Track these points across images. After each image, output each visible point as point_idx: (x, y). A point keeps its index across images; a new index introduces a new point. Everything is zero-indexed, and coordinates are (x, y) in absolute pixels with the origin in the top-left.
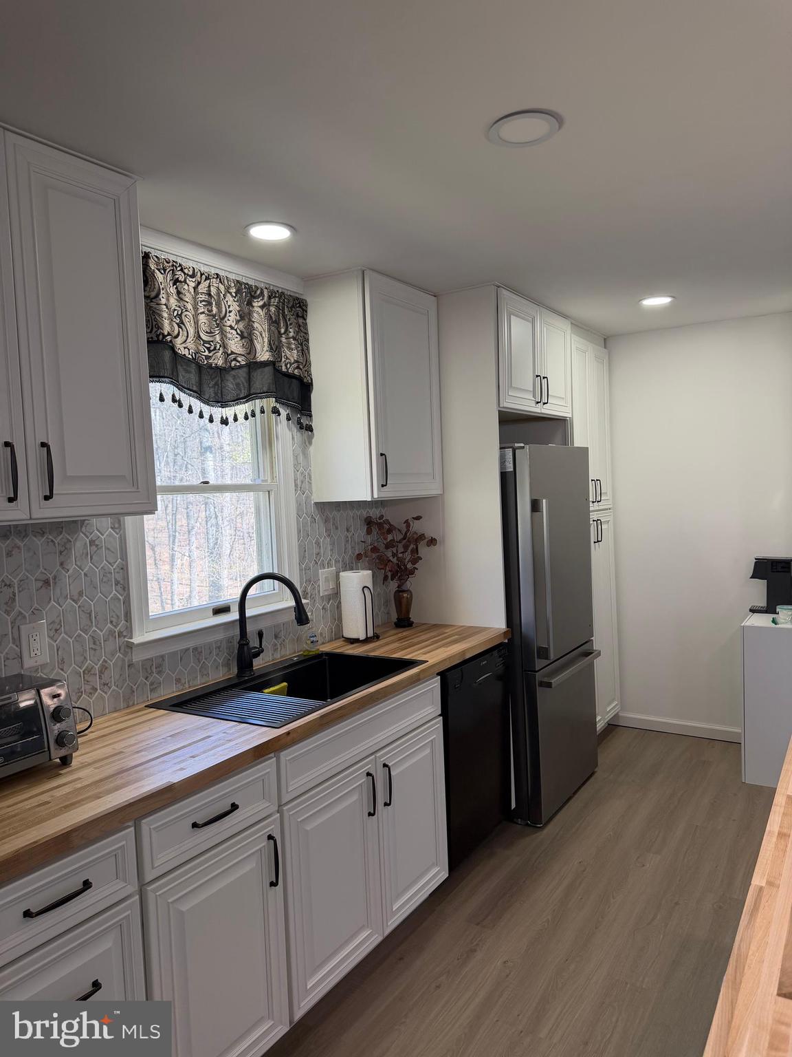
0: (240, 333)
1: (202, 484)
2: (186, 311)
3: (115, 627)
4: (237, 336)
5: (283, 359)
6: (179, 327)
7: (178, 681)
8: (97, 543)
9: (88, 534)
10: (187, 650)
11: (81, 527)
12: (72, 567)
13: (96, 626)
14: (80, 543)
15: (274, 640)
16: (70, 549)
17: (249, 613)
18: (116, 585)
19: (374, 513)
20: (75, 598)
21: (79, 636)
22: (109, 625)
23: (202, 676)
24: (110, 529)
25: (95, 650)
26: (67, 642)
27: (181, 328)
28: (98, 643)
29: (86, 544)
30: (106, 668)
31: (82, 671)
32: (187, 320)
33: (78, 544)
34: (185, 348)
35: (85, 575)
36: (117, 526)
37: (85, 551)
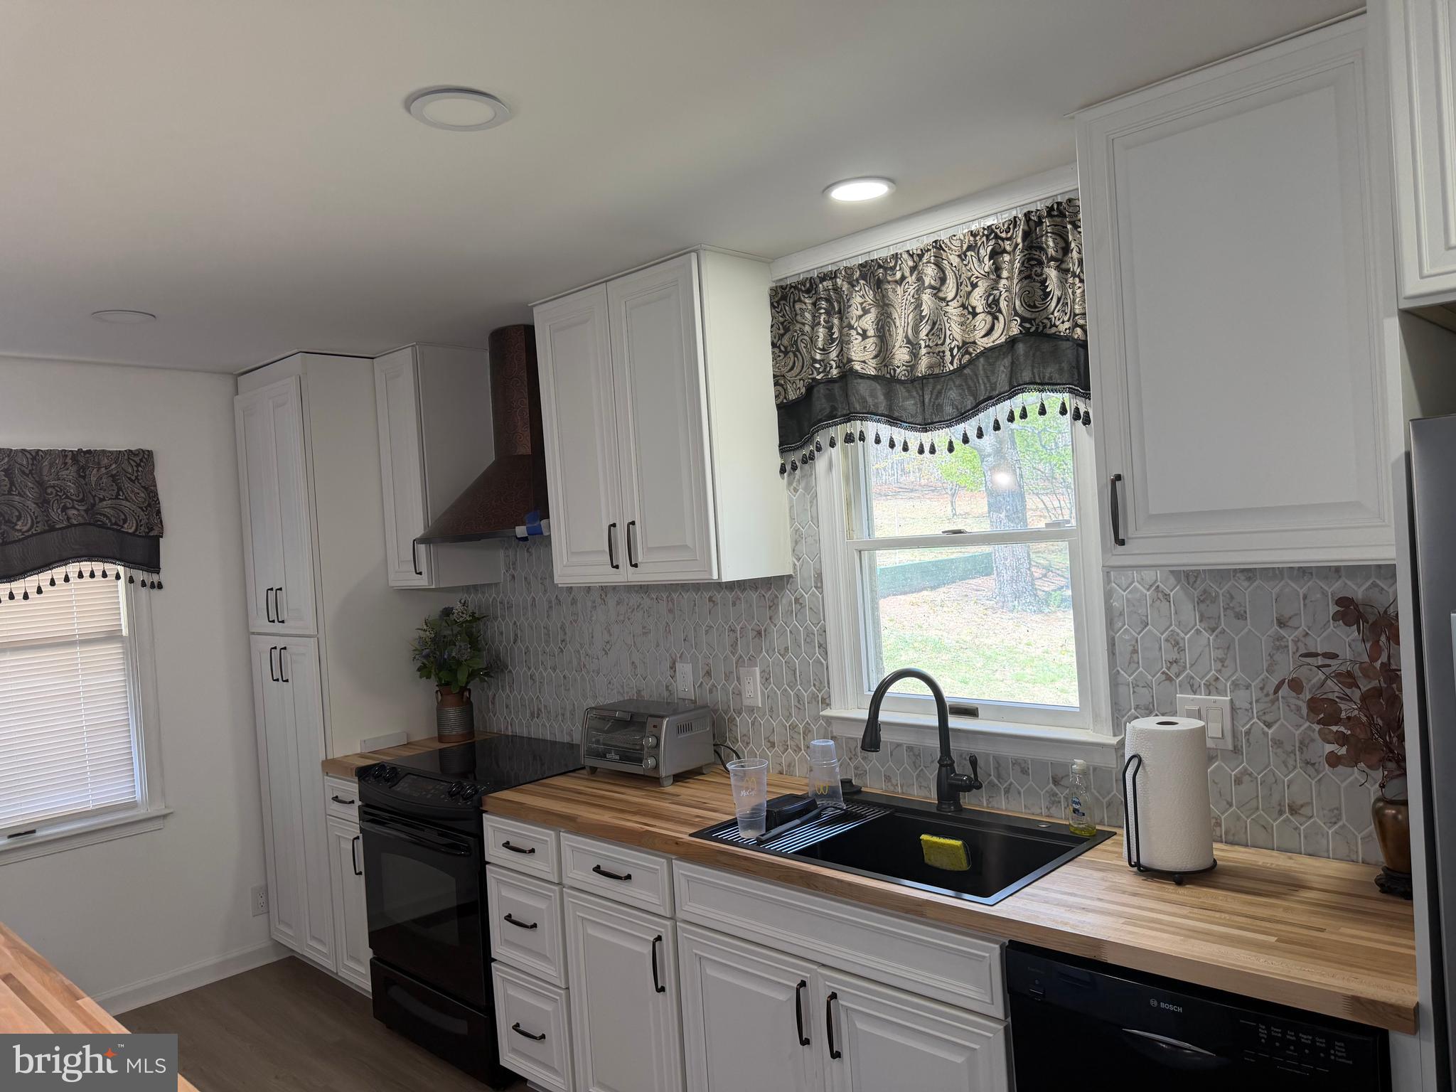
3: (820, 691)
7: (888, 779)
8: (801, 601)
9: (793, 592)
10: (899, 745)
11: (787, 584)
12: (780, 622)
14: (787, 598)
16: (778, 605)
18: (819, 647)
20: (782, 653)
21: (786, 690)
22: (813, 687)
23: (920, 787)
24: (814, 588)
25: (799, 709)
26: (775, 692)
28: (801, 702)
29: (791, 601)
30: (810, 731)
31: (788, 725)
33: (784, 601)
35: (791, 632)
36: (819, 585)
37: (790, 608)
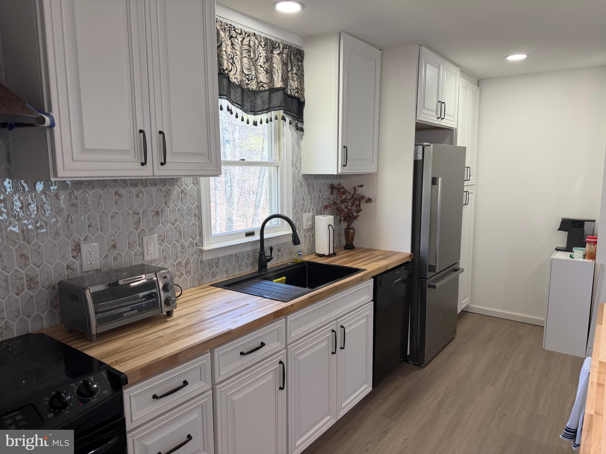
0: (266, 70)
1: (241, 161)
2: (236, 55)
3: (194, 240)
4: (264, 72)
5: (289, 87)
6: (232, 65)
7: (227, 272)
8: (185, 192)
9: (180, 187)
10: (232, 255)
11: (177, 182)
12: (171, 205)
13: (184, 239)
14: (176, 191)
15: (278, 252)
16: (171, 194)
17: (265, 236)
18: (195, 216)
19: (335, 182)
20: (173, 223)
21: (175, 244)
22: (191, 239)
23: (239, 270)
24: (192, 184)
25: (183, 252)
26: (168, 247)
27: (233, 66)
28: (184, 249)
29: (179, 192)
30: (189, 263)
31: (175, 264)
32: (237, 61)
33: (175, 192)
34: (235, 78)
35: (178, 210)
36: (195, 182)
37: (178, 196)
